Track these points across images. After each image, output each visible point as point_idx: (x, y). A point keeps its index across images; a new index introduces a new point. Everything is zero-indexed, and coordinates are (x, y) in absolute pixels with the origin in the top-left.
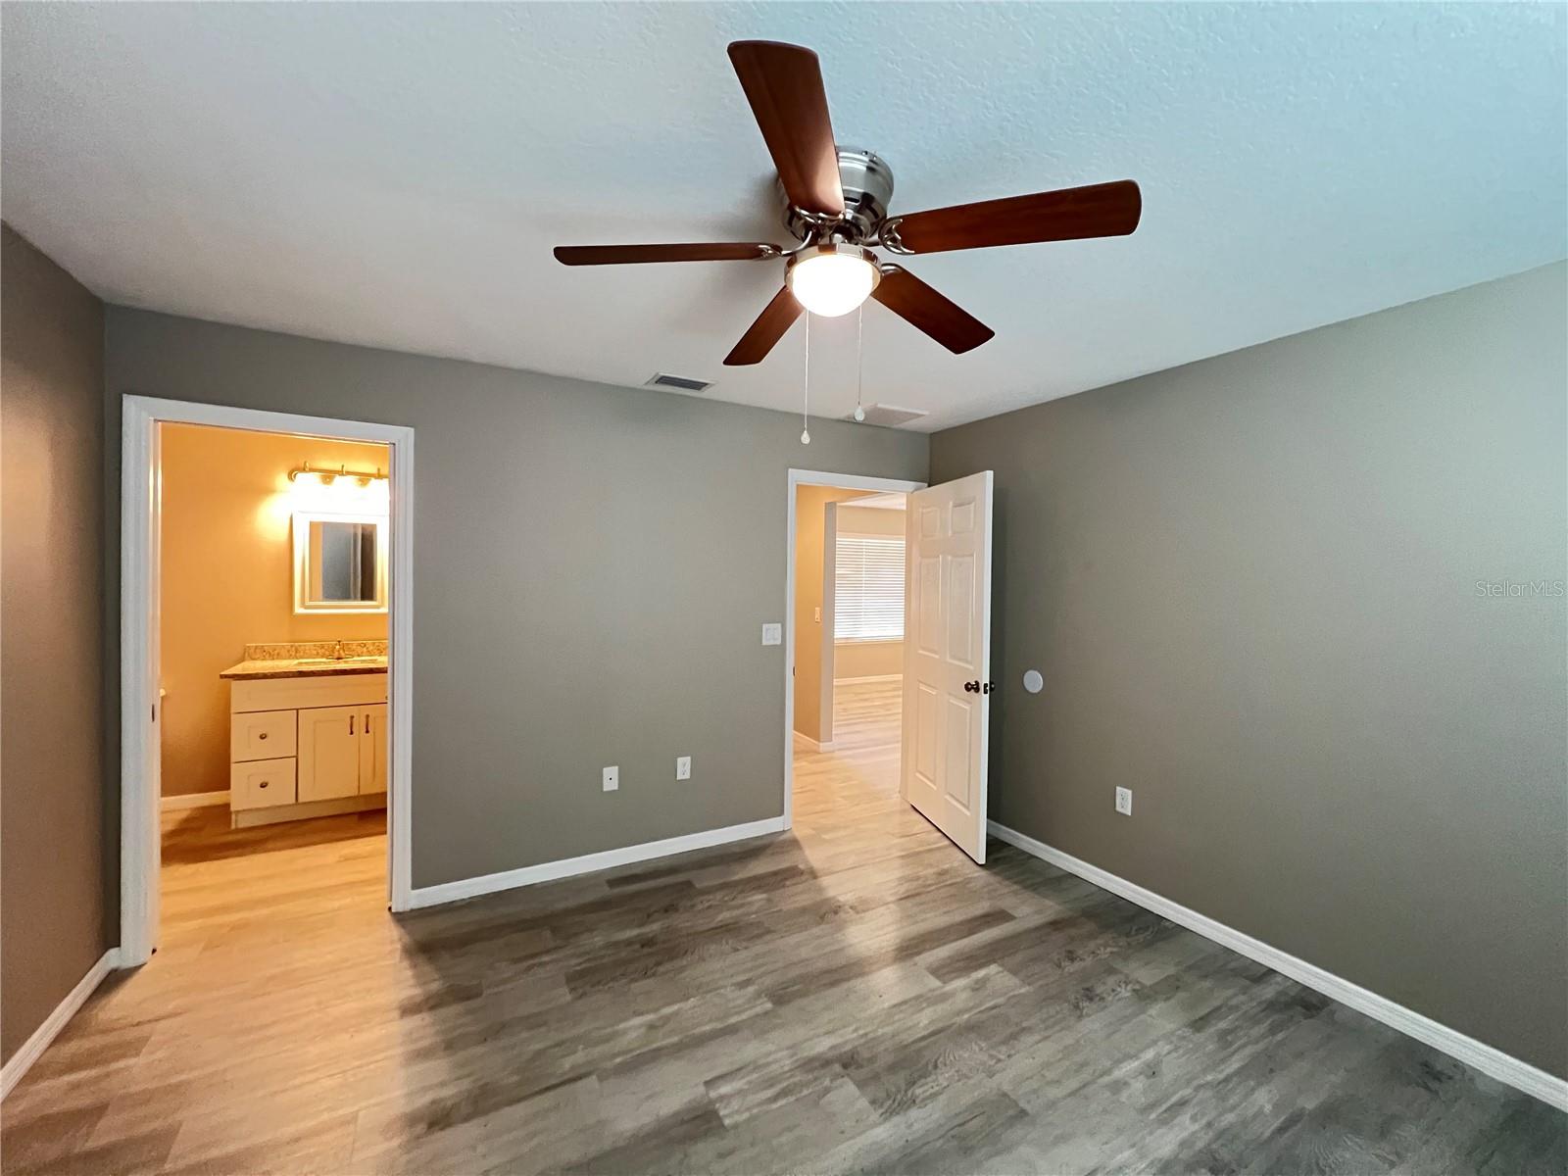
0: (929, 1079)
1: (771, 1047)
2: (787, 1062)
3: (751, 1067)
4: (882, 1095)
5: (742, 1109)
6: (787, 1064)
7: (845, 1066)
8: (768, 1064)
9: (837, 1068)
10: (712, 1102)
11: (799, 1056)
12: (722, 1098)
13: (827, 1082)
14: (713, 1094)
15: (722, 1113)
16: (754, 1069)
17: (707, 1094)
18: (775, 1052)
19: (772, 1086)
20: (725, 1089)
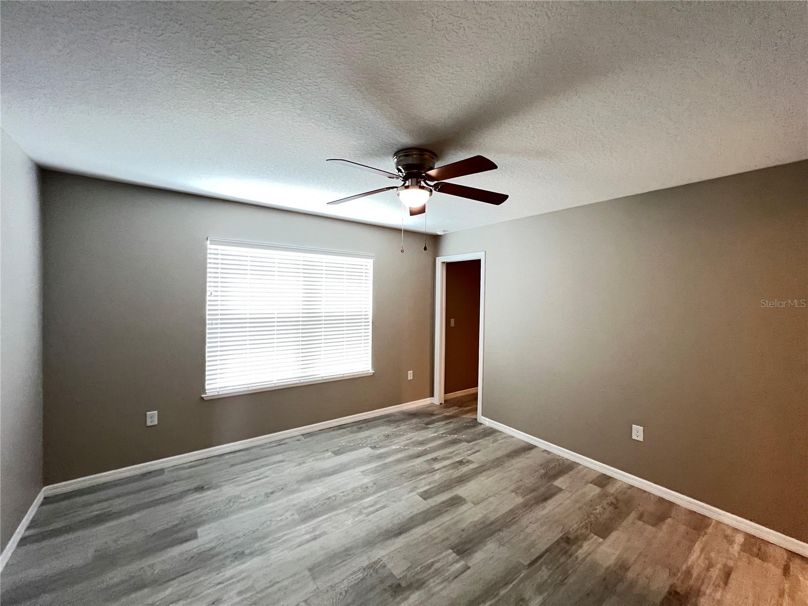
0: (353, 583)
1: (444, 593)
2: (432, 585)
3: (450, 579)
4: (381, 571)
5: (446, 557)
6: (431, 583)
7: (399, 585)
8: (442, 582)
9: (403, 584)
10: (462, 558)
11: (426, 589)
12: (457, 561)
13: (408, 575)
14: (462, 563)
15: (454, 554)
16: (449, 578)
17: (466, 562)
18: (441, 590)
19: (436, 570)
20: (458, 566)
